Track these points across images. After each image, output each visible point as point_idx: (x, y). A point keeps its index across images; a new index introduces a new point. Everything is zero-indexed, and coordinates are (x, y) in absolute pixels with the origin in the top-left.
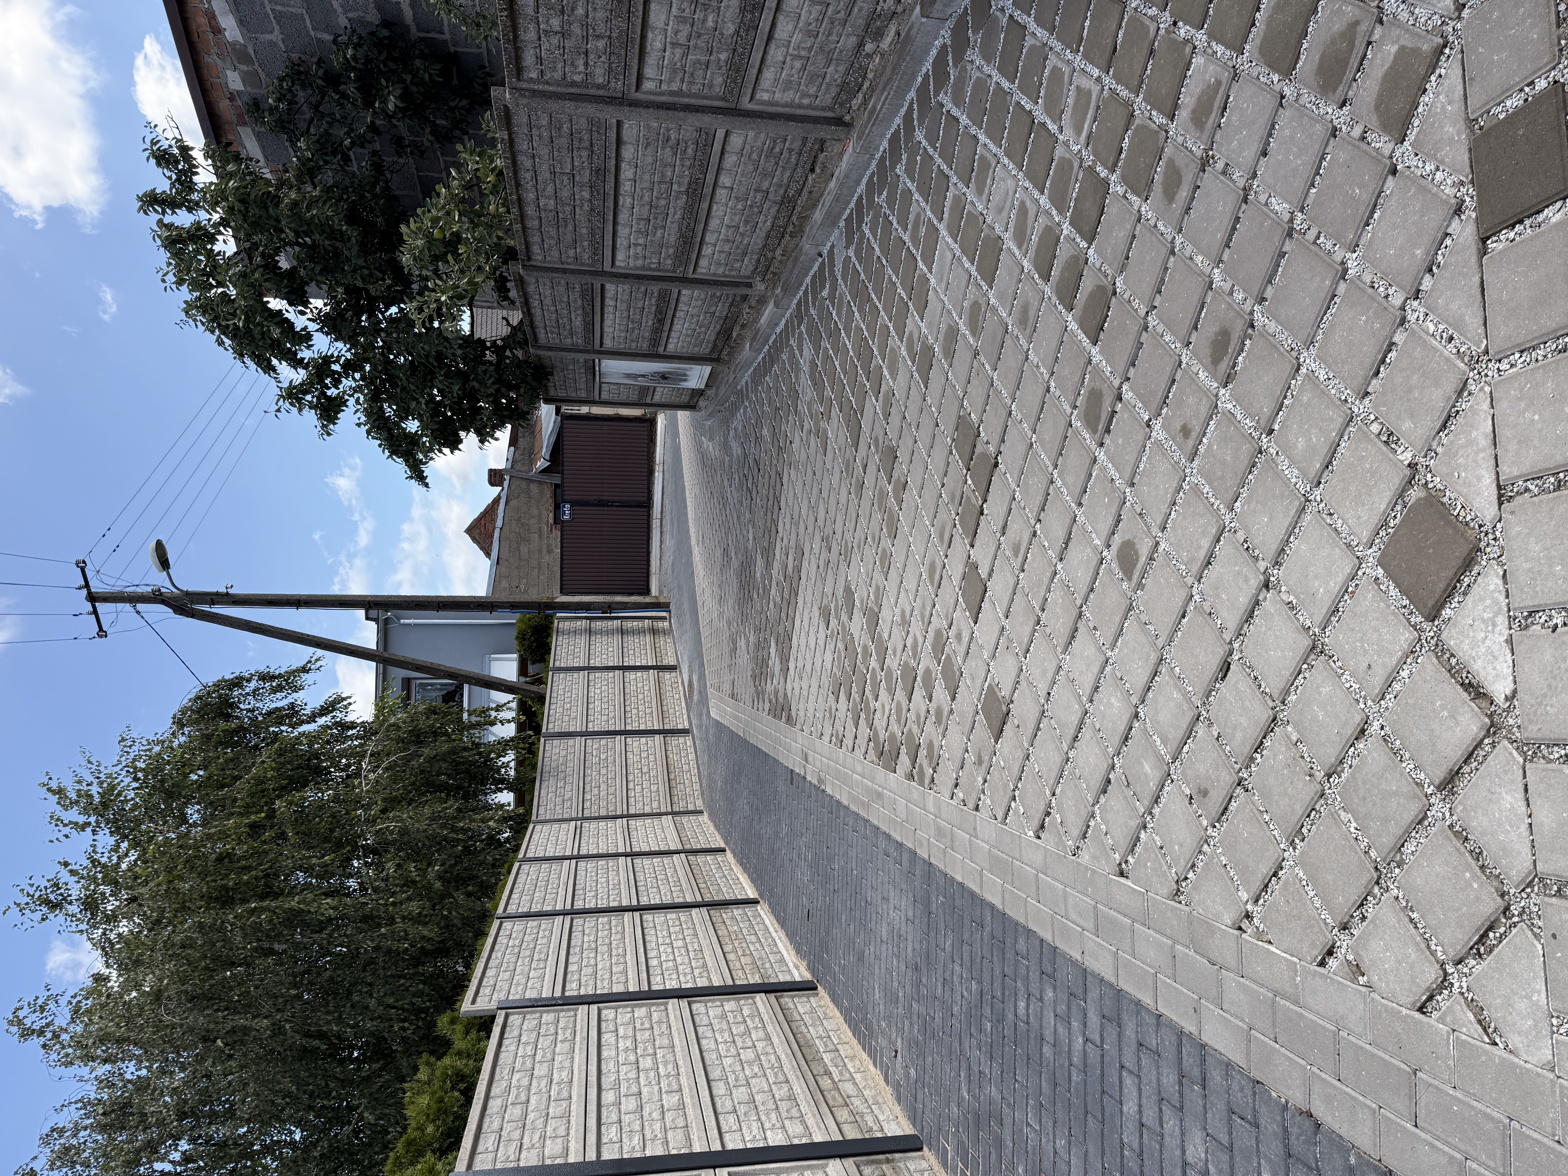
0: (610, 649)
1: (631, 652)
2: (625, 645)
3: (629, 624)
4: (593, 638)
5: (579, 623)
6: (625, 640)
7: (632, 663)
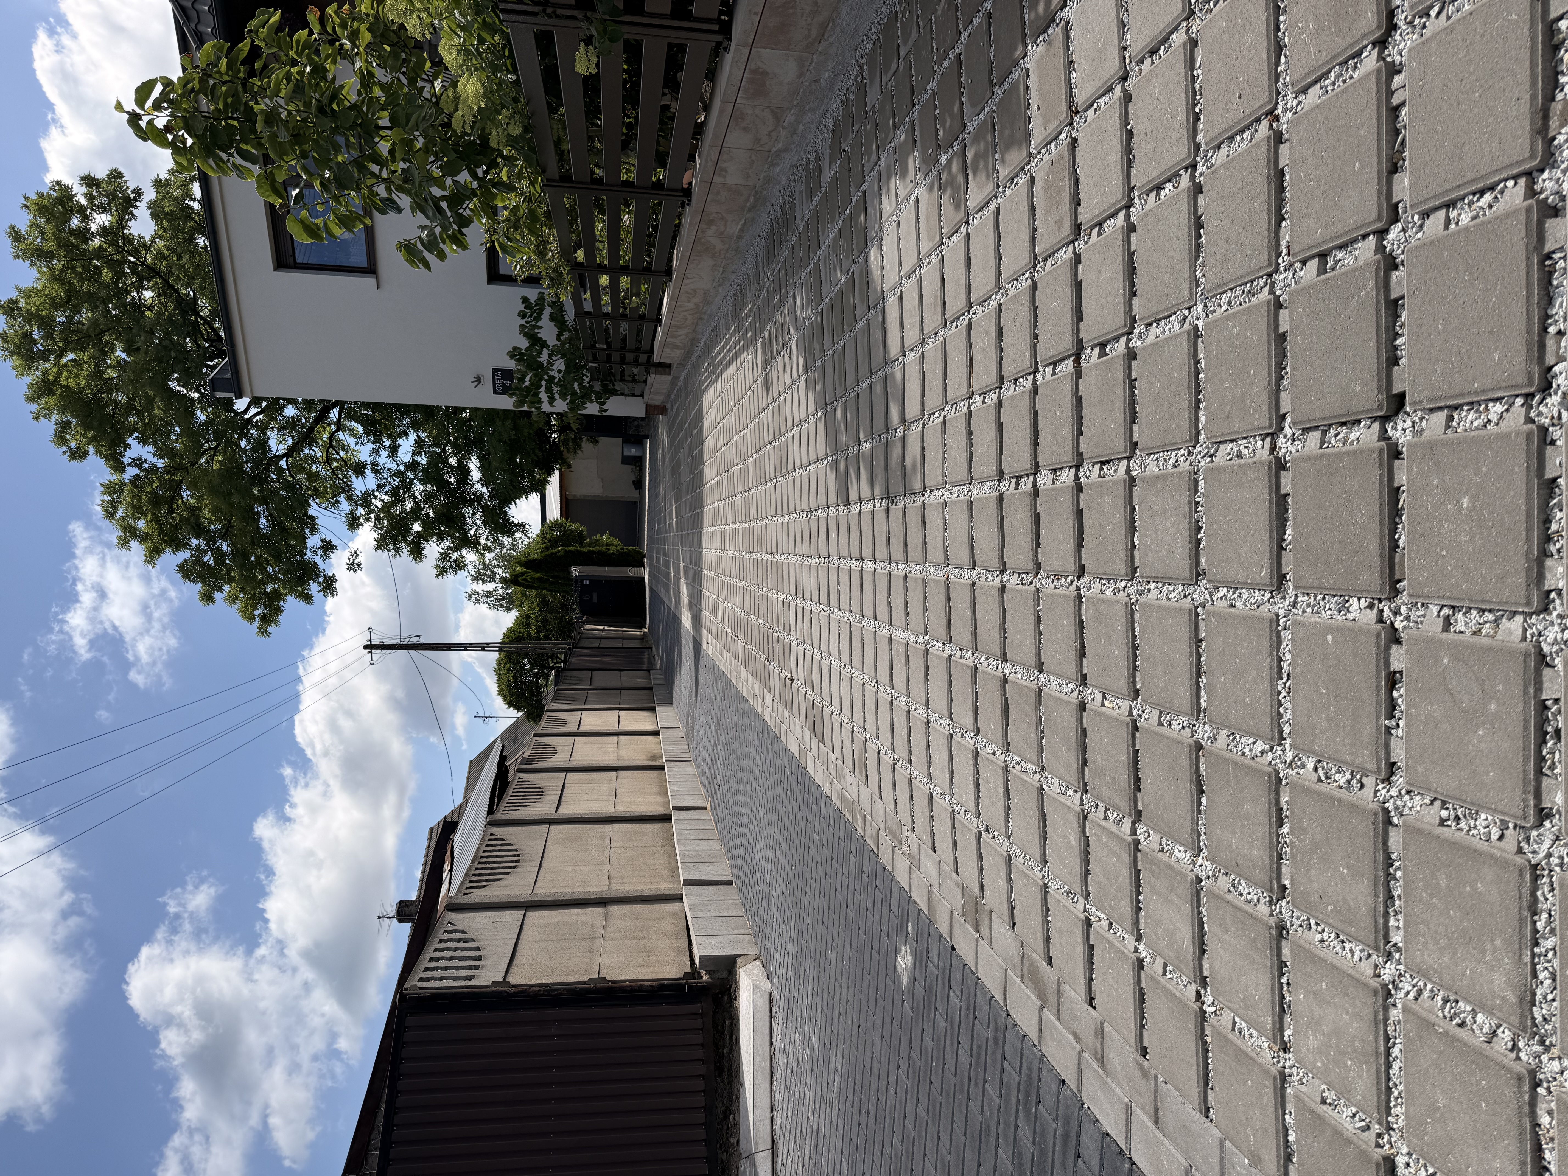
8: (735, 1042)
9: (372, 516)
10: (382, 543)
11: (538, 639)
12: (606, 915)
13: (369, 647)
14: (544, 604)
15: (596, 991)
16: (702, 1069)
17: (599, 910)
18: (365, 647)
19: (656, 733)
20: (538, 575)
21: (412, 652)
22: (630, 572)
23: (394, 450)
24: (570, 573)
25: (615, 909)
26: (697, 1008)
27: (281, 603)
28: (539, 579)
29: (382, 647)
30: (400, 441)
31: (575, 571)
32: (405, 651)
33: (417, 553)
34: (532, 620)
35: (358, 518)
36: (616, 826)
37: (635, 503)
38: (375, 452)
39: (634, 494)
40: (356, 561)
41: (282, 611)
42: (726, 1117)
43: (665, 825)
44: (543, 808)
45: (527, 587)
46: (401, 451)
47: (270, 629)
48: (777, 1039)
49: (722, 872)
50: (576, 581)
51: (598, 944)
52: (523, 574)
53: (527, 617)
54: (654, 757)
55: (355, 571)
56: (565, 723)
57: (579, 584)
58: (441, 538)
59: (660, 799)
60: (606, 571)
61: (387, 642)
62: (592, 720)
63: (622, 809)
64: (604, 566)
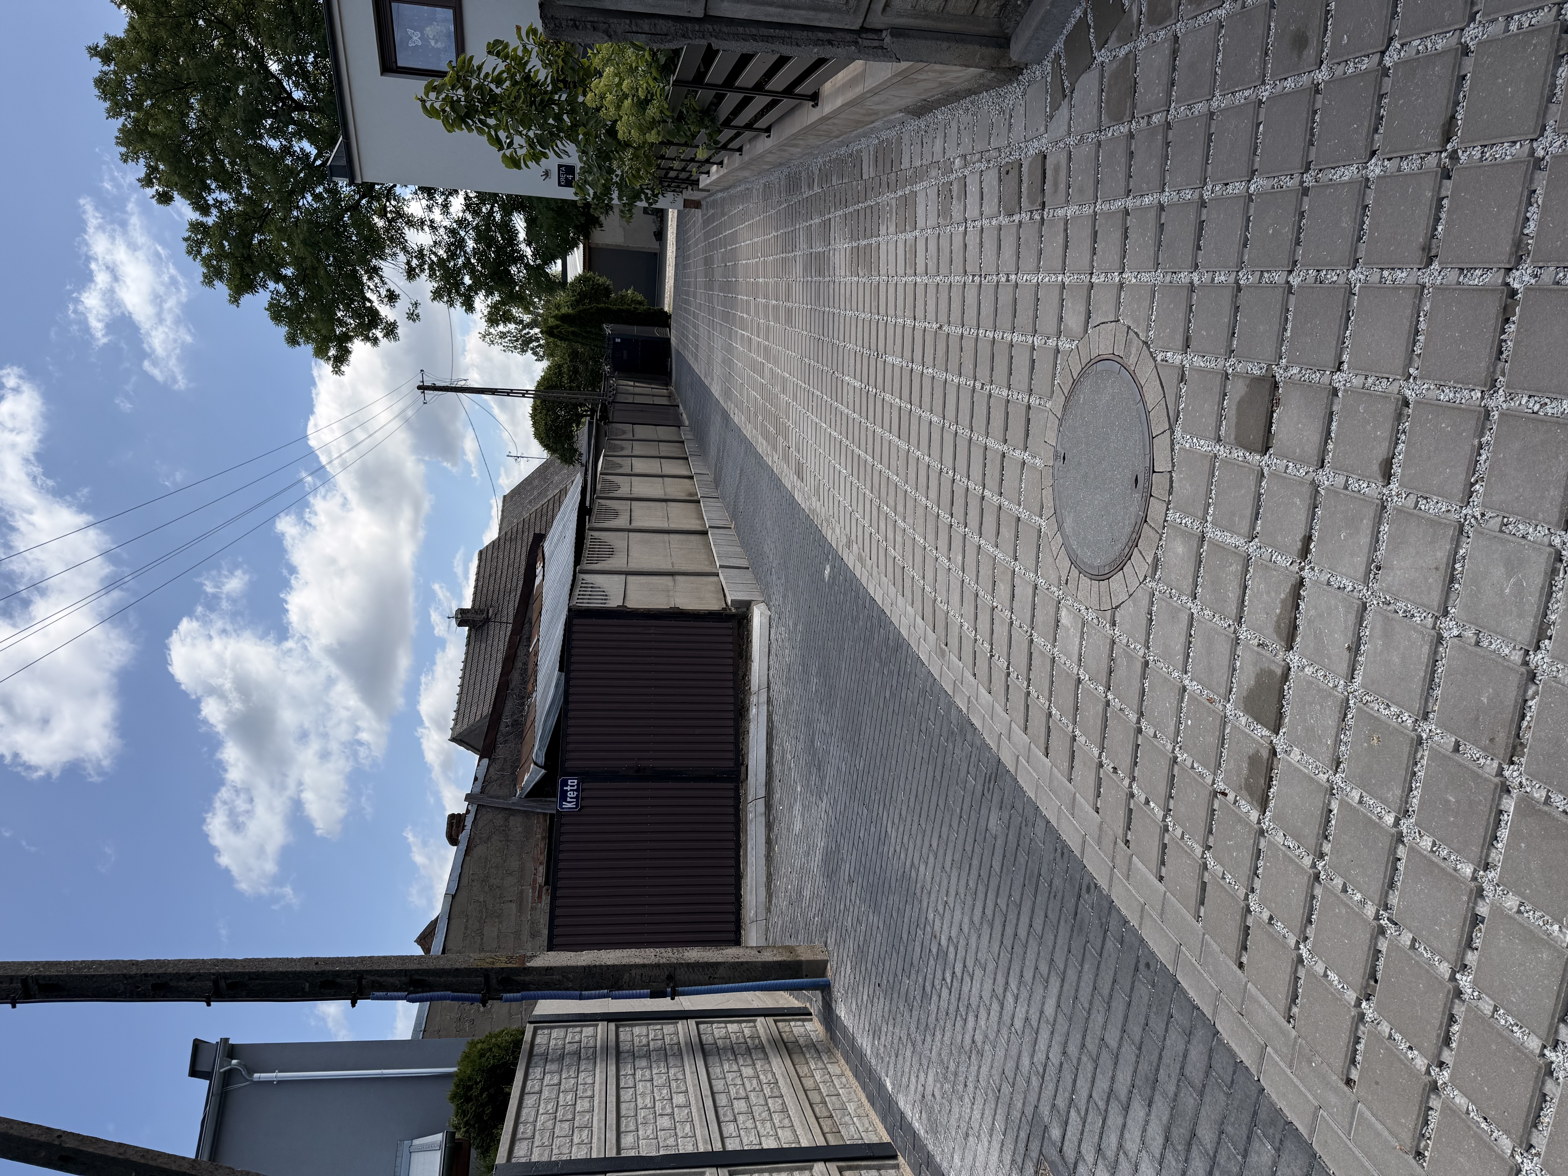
0: (679, 1099)
1: (740, 1106)
2: (719, 1085)
3: (717, 1031)
4: (626, 1070)
5: (588, 1031)
6: (716, 1071)
7: (749, 1142)
8: (749, 641)
9: (426, 267)
10: (437, 295)
11: (571, 388)
12: (674, 581)
13: (422, 388)
14: (574, 355)
15: (673, 613)
16: (731, 654)
17: (670, 578)
18: (419, 388)
19: (691, 477)
20: (571, 329)
21: (460, 394)
22: (657, 332)
23: (446, 207)
24: (602, 330)
25: (678, 578)
26: (729, 625)
27: (349, 345)
28: (573, 333)
29: (434, 388)
30: (451, 198)
31: (608, 329)
32: (454, 394)
33: (469, 307)
34: (565, 369)
35: (414, 269)
36: (672, 536)
37: (655, 254)
38: (430, 208)
39: (655, 246)
40: (416, 312)
41: (350, 352)
42: (744, 678)
43: (704, 537)
44: (621, 522)
45: (561, 339)
46: (452, 210)
47: (343, 368)
48: (772, 635)
49: (744, 563)
50: (609, 339)
51: (671, 593)
52: (557, 327)
53: (559, 366)
54: (691, 495)
55: (414, 320)
56: (621, 466)
57: (611, 342)
58: (489, 293)
59: (698, 522)
60: (635, 330)
61: (438, 384)
62: (640, 466)
63: (673, 526)
64: (632, 324)
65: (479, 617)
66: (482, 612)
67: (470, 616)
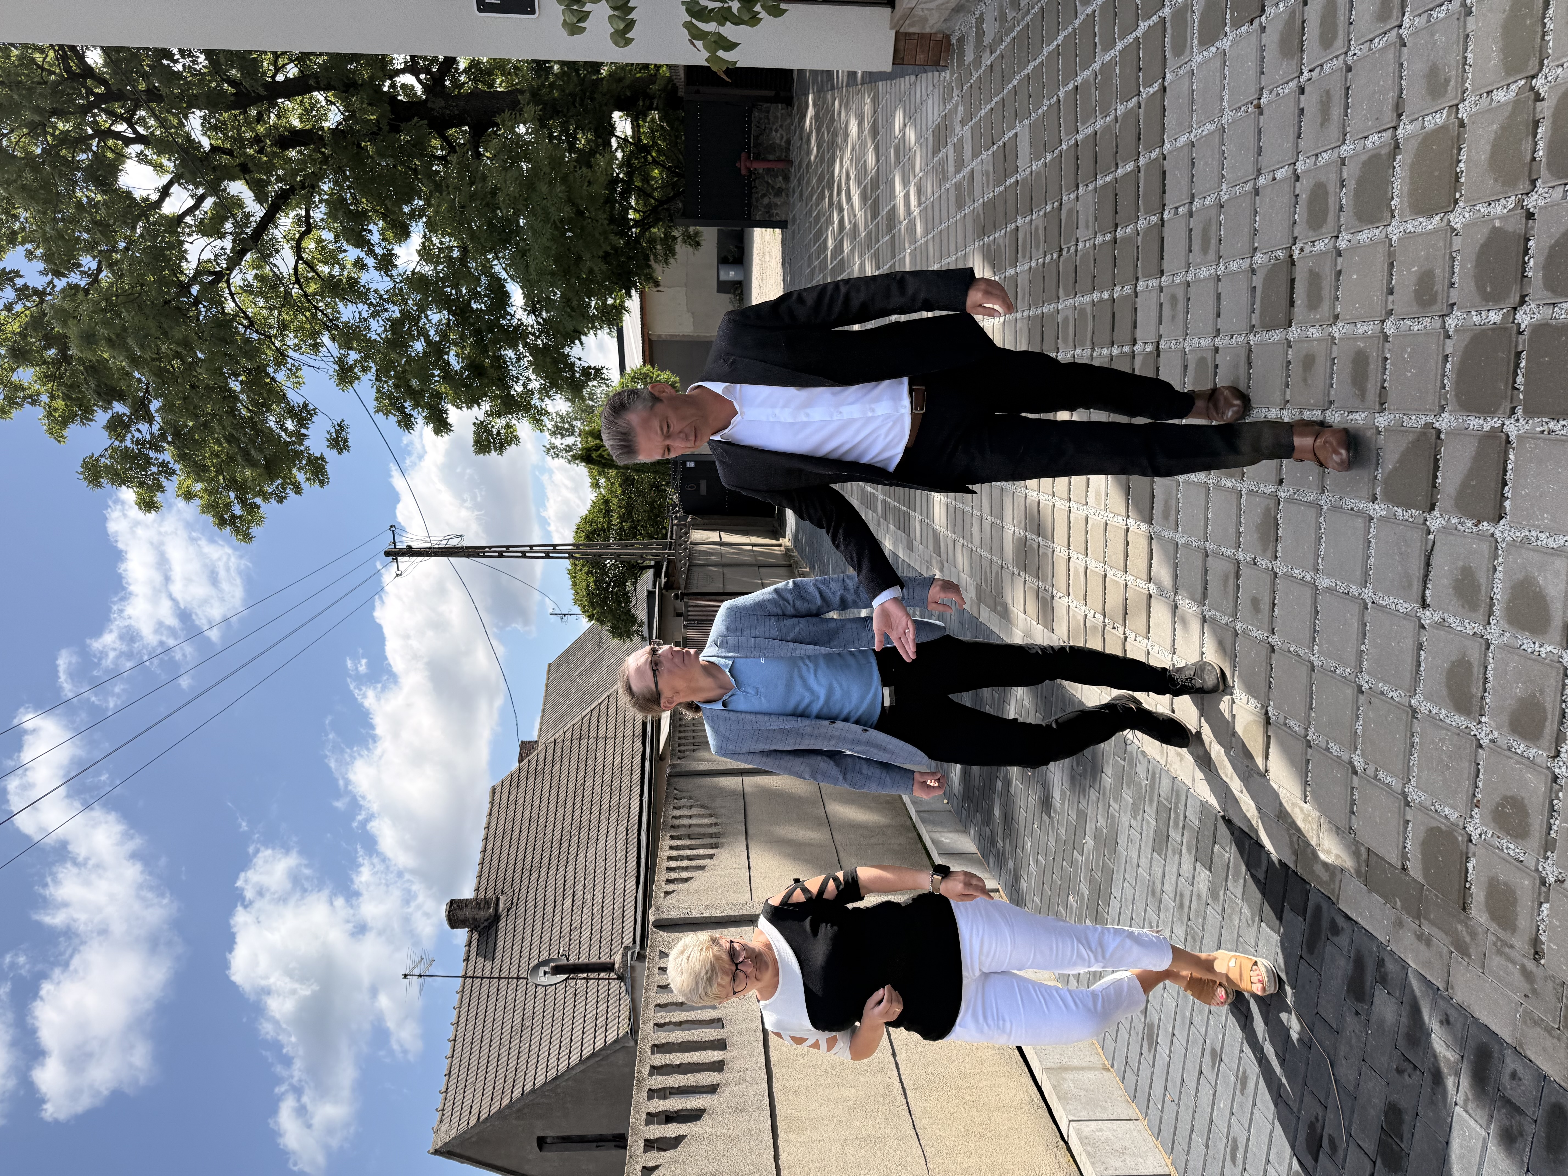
18: (387, 554)
29: (413, 552)
32: (444, 560)
34: (615, 505)
57: (680, 468)
65: (482, 914)
66: (487, 902)
67: (468, 912)
